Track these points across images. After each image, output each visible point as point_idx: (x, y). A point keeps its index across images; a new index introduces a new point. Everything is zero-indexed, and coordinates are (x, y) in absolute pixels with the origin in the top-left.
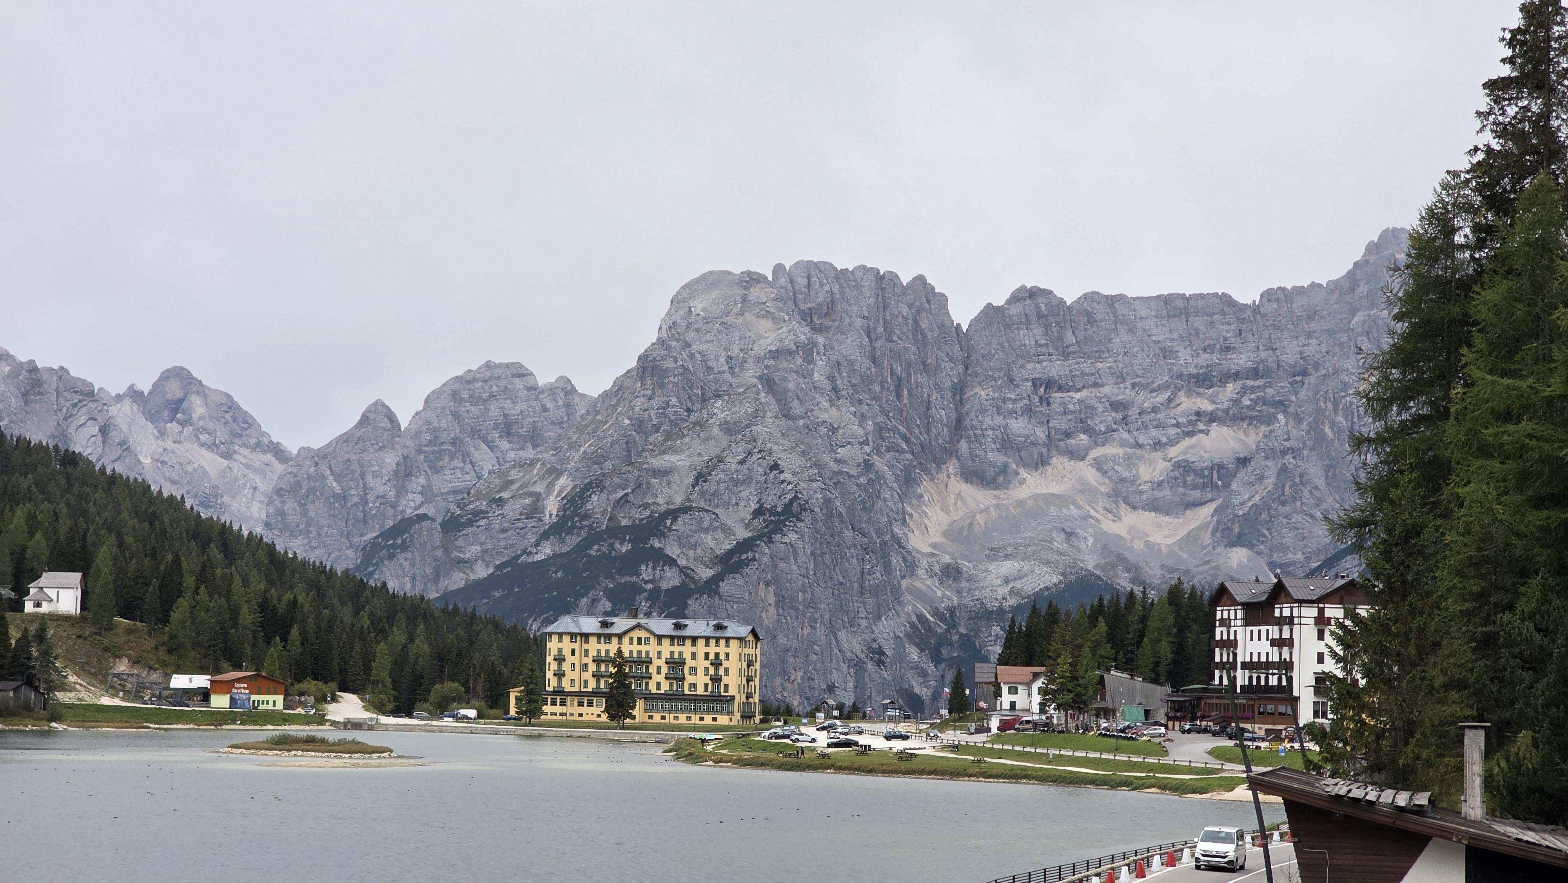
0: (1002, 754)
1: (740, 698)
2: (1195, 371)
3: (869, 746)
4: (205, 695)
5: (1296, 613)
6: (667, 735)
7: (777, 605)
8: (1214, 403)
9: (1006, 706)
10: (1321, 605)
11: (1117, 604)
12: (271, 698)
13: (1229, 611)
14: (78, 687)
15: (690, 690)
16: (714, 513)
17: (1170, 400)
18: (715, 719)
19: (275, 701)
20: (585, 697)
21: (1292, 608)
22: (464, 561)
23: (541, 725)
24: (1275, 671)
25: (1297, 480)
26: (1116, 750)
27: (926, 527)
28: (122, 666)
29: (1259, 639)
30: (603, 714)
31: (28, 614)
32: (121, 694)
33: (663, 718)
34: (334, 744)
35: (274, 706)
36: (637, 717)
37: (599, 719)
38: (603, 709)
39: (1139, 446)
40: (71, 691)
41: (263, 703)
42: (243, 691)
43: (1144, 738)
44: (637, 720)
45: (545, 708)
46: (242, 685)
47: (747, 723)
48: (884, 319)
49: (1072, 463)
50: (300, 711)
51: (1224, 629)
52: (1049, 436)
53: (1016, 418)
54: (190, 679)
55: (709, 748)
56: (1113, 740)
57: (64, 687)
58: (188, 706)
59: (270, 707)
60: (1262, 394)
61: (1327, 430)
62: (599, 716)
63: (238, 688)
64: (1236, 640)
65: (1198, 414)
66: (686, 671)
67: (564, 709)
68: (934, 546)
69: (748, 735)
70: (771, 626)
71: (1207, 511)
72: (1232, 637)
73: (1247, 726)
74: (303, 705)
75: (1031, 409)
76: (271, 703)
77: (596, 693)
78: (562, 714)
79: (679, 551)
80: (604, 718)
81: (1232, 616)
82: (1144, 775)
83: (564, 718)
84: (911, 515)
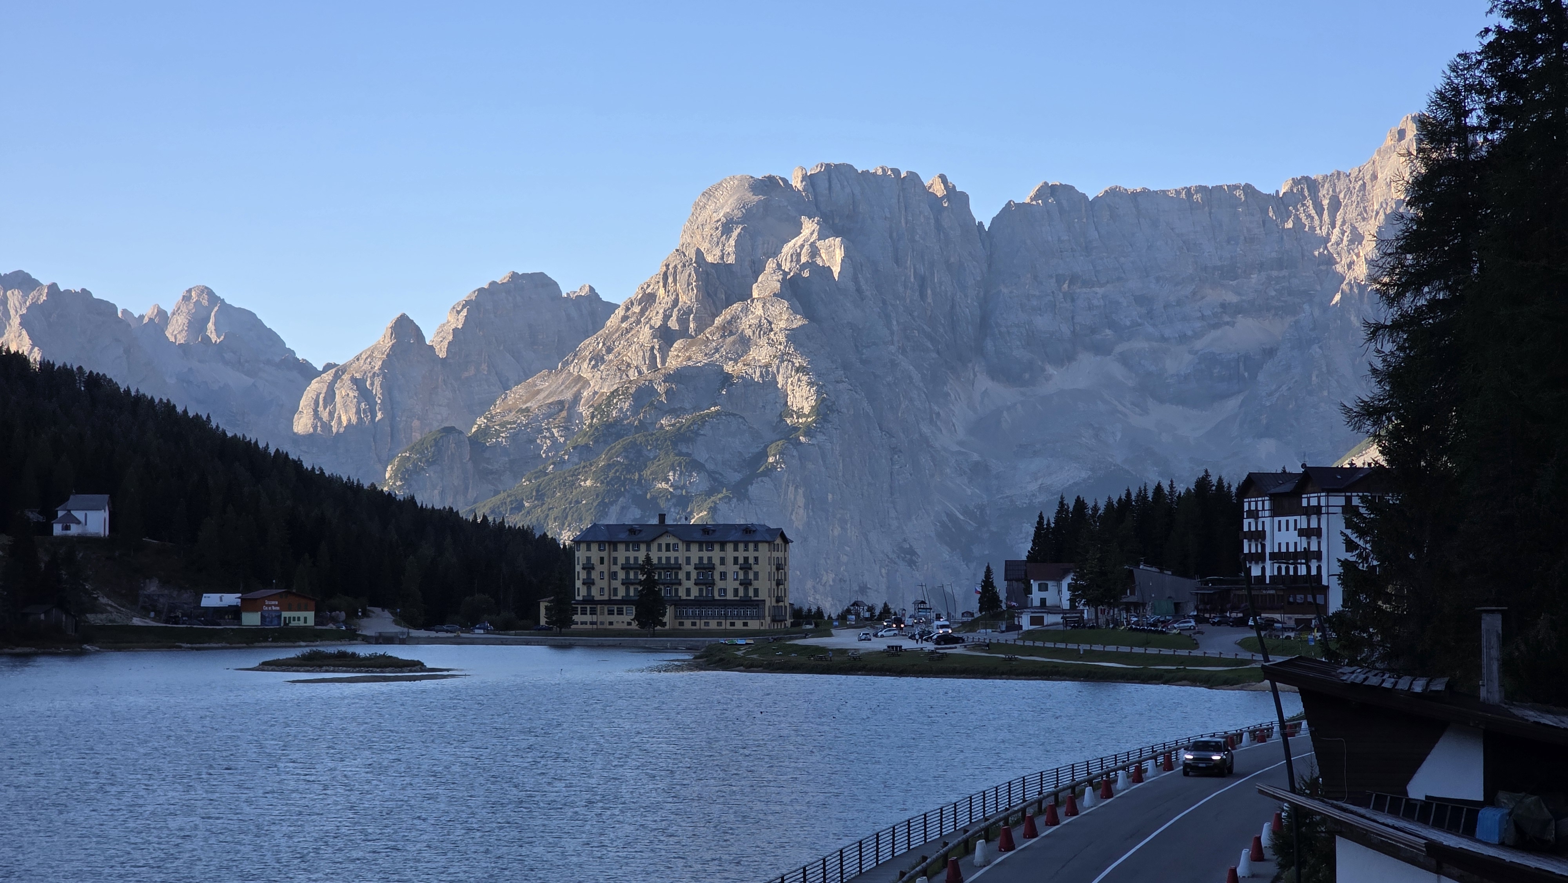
0: (1033, 651)
1: (770, 602)
2: (1219, 263)
3: (901, 647)
4: (235, 612)
5: (1323, 502)
6: (698, 641)
7: (806, 507)
8: (1239, 294)
9: (1037, 603)
10: (1349, 494)
11: (1145, 497)
12: (302, 614)
13: (1256, 502)
14: (109, 608)
15: (720, 596)
16: (741, 417)
17: (1194, 293)
18: (745, 624)
19: (307, 618)
20: (614, 605)
21: (1319, 498)
22: (492, 472)
23: (572, 635)
24: (1303, 561)
25: (1324, 369)
26: (1146, 644)
27: (954, 425)
28: (152, 587)
29: (1287, 529)
30: (633, 622)
31: (57, 537)
32: (152, 614)
33: (694, 624)
34: (365, 658)
35: (305, 622)
36: (668, 624)
37: (629, 627)
38: (633, 617)
39: (1164, 339)
40: (102, 613)
41: (294, 620)
42: (274, 608)
43: (1175, 631)
44: (667, 627)
45: (576, 618)
46: (273, 603)
47: (777, 626)
48: (906, 219)
49: (1098, 358)
50: (331, 626)
51: (1252, 520)
52: (1073, 332)
53: (1040, 315)
54: (221, 598)
55: (740, 653)
56: (1144, 635)
57: (96, 609)
58: (220, 625)
59: (302, 623)
60: (1286, 284)
61: (1352, 318)
62: (629, 624)
63: (268, 606)
64: (1264, 531)
65: (1223, 306)
66: (717, 576)
67: (594, 617)
68: (961, 443)
69: (780, 639)
70: (801, 527)
71: (1232, 404)
72: (1260, 528)
73: (1277, 616)
74: (334, 620)
75: (1055, 305)
76: (302, 619)
77: (626, 601)
78: (592, 623)
79: (707, 456)
80: (635, 626)
81: (1260, 508)
82: (1175, 668)
83: (595, 626)
84: (938, 414)
